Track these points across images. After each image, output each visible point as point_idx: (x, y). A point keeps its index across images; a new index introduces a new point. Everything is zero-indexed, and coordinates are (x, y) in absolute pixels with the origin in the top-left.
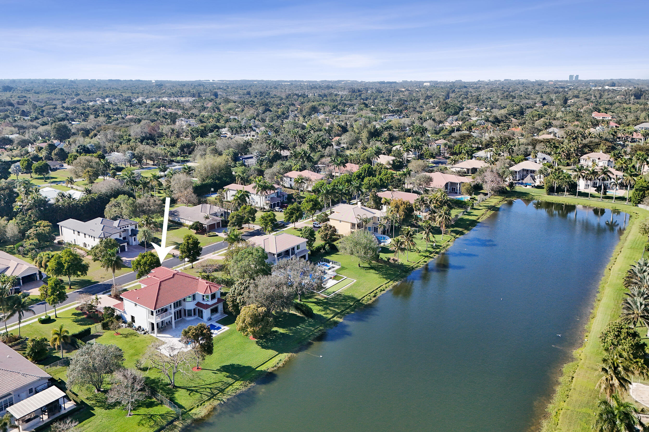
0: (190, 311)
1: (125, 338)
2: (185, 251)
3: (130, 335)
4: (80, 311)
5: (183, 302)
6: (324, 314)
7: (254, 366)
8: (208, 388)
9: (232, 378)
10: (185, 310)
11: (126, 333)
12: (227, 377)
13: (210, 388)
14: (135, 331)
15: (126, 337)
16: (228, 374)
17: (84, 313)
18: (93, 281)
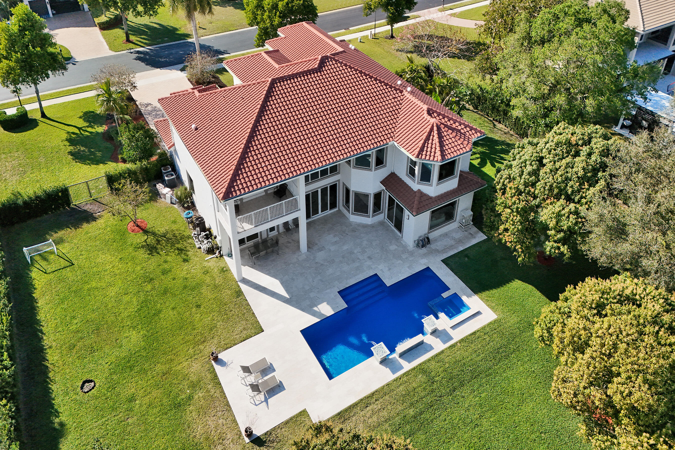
0: (362, 197)
1: (146, 255)
3: (168, 239)
10: (348, 191)
15: (152, 250)
17: (107, 119)
18: (182, 31)
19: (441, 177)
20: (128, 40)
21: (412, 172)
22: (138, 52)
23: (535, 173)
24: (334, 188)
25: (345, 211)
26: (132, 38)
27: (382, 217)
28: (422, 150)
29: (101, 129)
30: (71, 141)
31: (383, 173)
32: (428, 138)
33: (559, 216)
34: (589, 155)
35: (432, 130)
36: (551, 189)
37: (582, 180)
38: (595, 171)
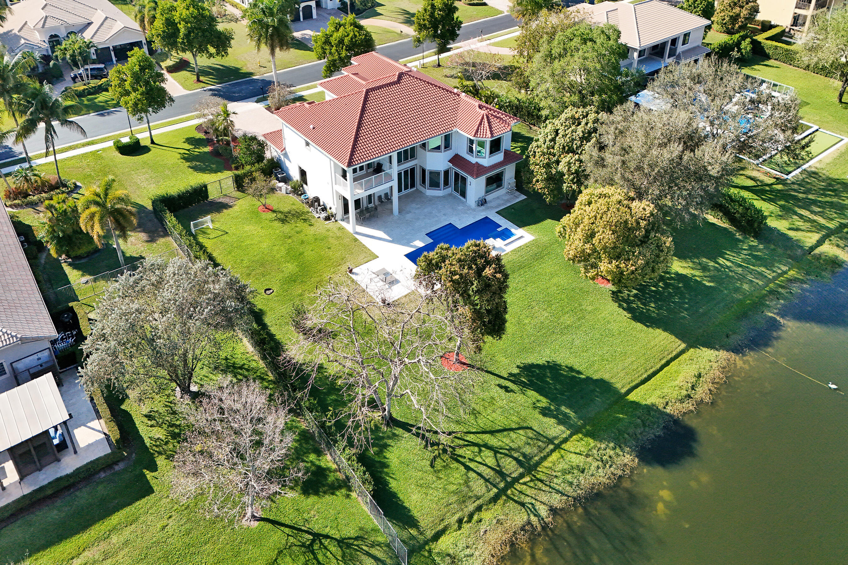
0: (435, 174)
1: (280, 224)
2: (425, 25)
3: (293, 215)
4: (201, 136)
5: (419, 151)
6: (790, 229)
7: (621, 386)
8: (487, 446)
9: (560, 422)
10: (424, 171)
11: (286, 210)
12: (545, 412)
13: (495, 451)
14: (306, 208)
15: (283, 221)
16: (544, 402)
17: (208, 142)
18: (244, 70)
19: (491, 152)
20: (198, 80)
21: (471, 150)
22: (211, 90)
23: (553, 140)
24: (413, 170)
25: (421, 188)
26: (201, 78)
27: (449, 190)
28: (477, 131)
29: (207, 149)
30: (187, 159)
31: (450, 154)
32: (480, 124)
33: (569, 163)
34: (587, 124)
35: (483, 118)
36: (564, 148)
37: (582, 139)
38: (590, 133)
